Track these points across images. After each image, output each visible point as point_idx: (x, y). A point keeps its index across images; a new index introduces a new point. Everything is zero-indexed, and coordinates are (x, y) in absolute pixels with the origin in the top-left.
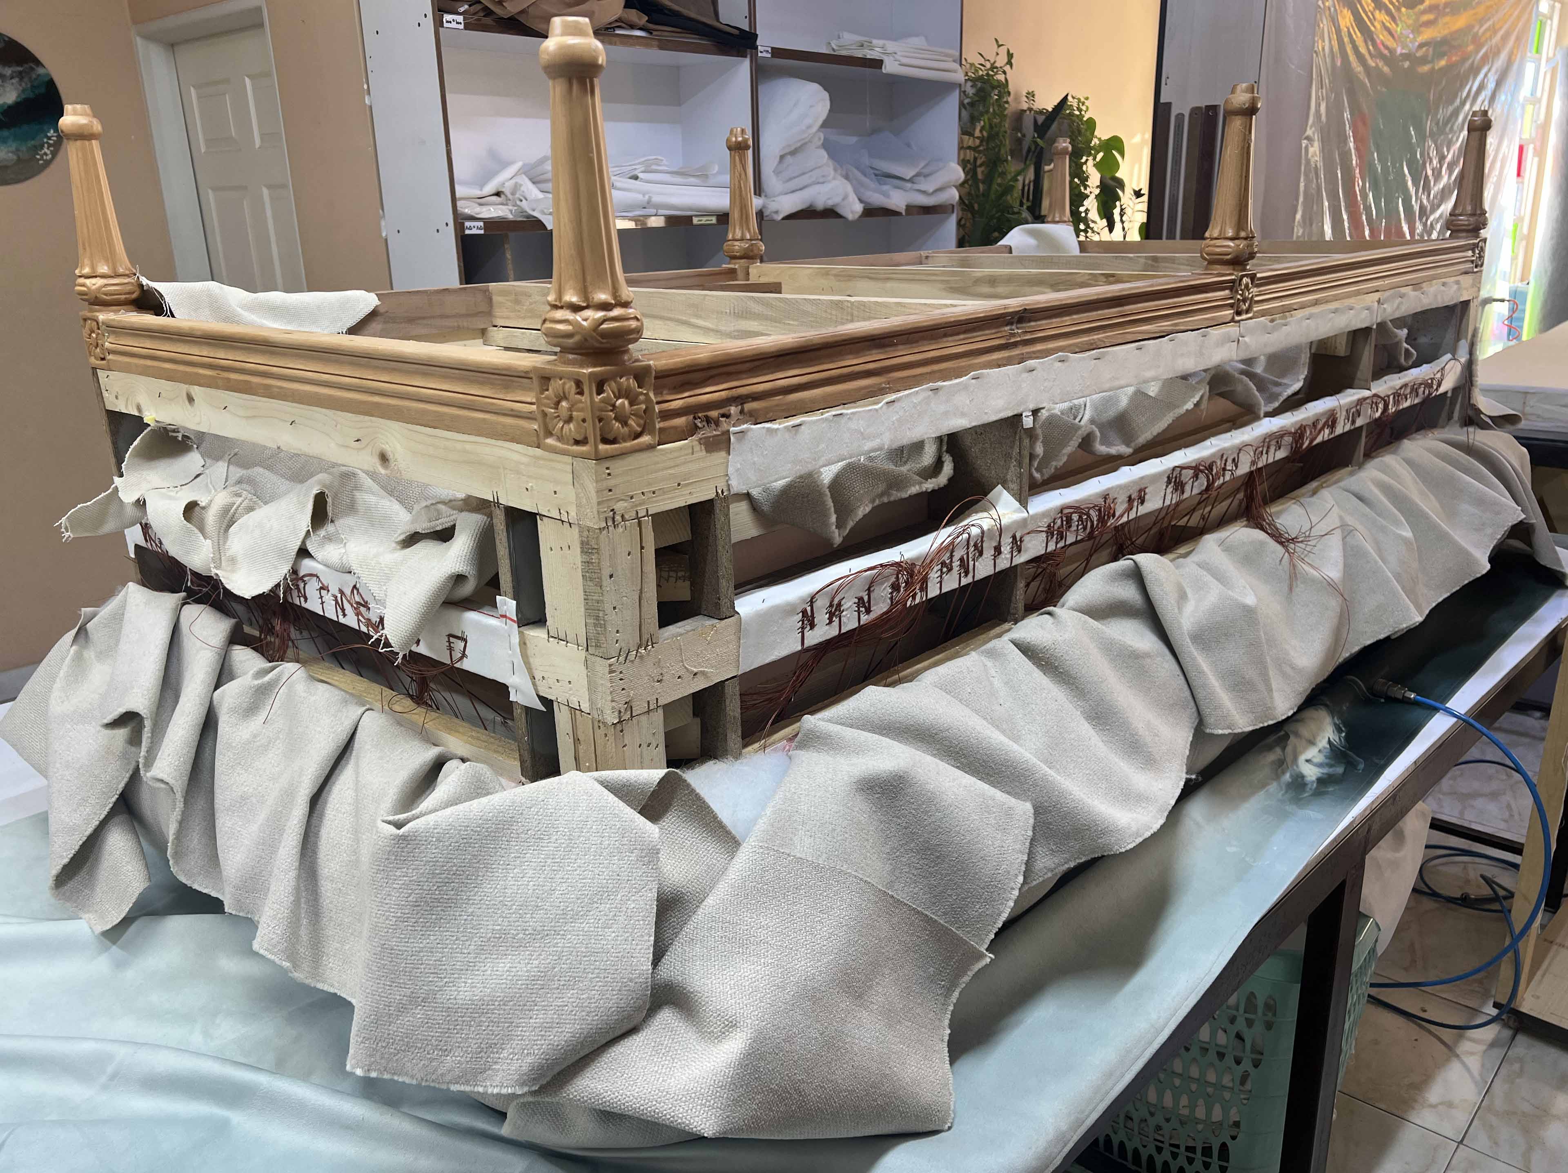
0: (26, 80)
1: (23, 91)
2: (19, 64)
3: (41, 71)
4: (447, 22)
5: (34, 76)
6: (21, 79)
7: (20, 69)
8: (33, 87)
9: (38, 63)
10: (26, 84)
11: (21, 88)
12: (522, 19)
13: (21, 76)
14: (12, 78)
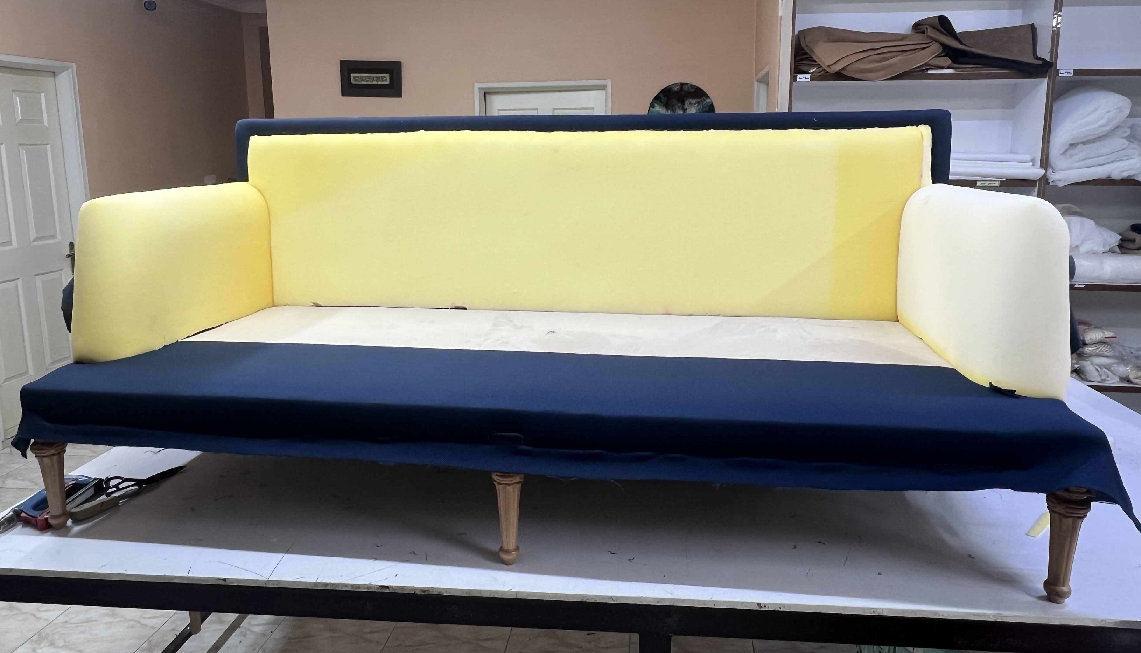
0: (701, 104)
1: (699, 110)
2: (700, 98)
3: (708, 100)
4: (799, 78)
5: (705, 102)
6: (699, 104)
7: (699, 100)
8: (703, 108)
9: (707, 97)
10: (700, 106)
11: (698, 109)
12: (844, 72)
13: (699, 103)
14: (695, 104)
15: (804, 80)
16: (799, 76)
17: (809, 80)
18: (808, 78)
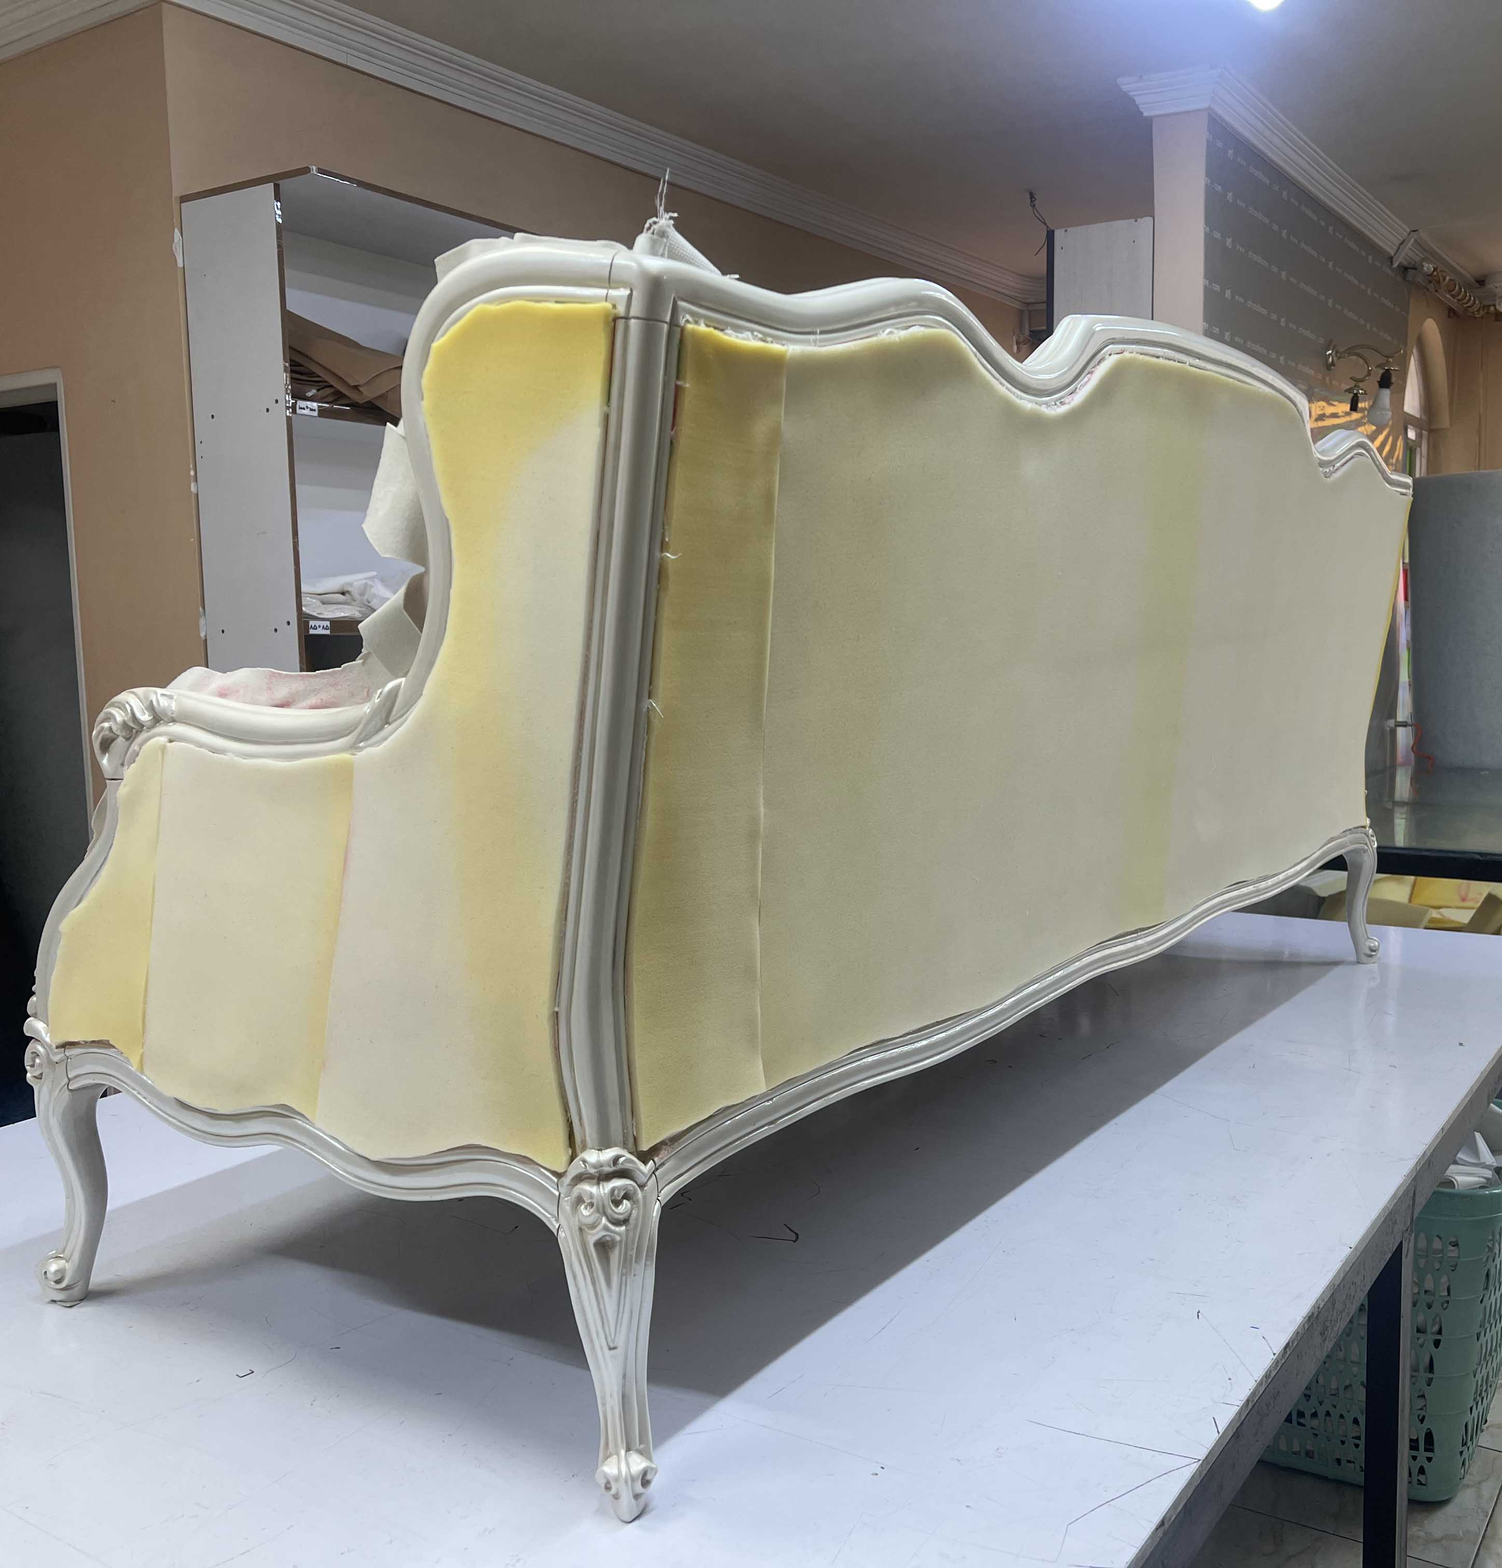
4: (301, 408)
12: (379, 405)
15: (306, 412)
16: (301, 403)
17: (316, 414)
18: (315, 410)
